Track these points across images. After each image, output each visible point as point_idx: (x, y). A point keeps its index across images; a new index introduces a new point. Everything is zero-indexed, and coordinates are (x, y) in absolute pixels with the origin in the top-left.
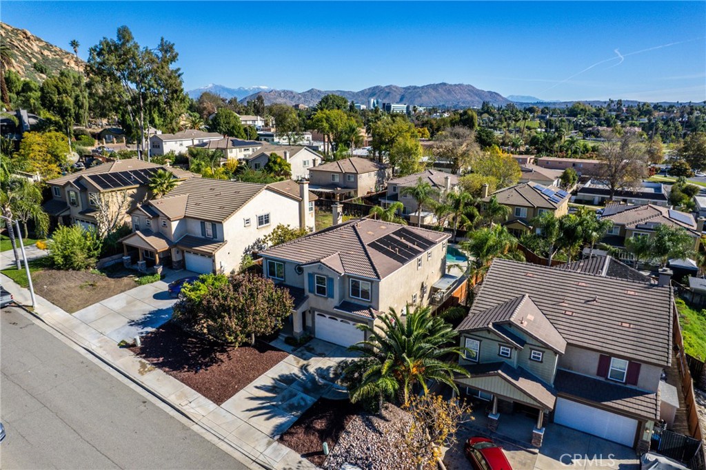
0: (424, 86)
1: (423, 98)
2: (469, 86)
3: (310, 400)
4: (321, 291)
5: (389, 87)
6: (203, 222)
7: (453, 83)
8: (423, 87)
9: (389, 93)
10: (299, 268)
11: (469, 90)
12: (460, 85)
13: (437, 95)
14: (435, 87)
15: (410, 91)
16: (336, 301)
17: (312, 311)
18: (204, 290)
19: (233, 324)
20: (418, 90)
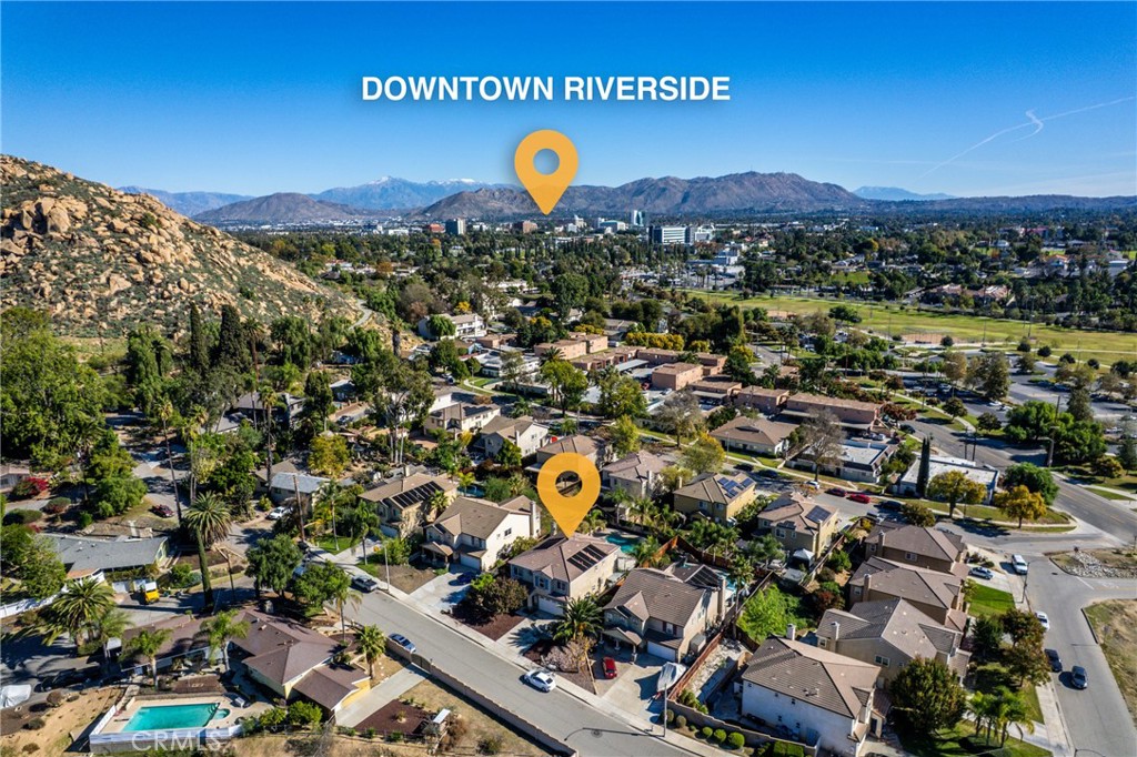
0: (721, 178)
1: (719, 197)
2: (793, 175)
3: (536, 640)
4: (542, 585)
5: (666, 180)
6: (473, 537)
7: (767, 172)
8: (719, 179)
9: (664, 190)
10: (530, 572)
11: (793, 182)
12: (779, 175)
13: (741, 191)
14: (738, 179)
15: (698, 186)
16: (549, 591)
17: (537, 595)
18: (482, 584)
19: (500, 604)
20: (712, 184)
